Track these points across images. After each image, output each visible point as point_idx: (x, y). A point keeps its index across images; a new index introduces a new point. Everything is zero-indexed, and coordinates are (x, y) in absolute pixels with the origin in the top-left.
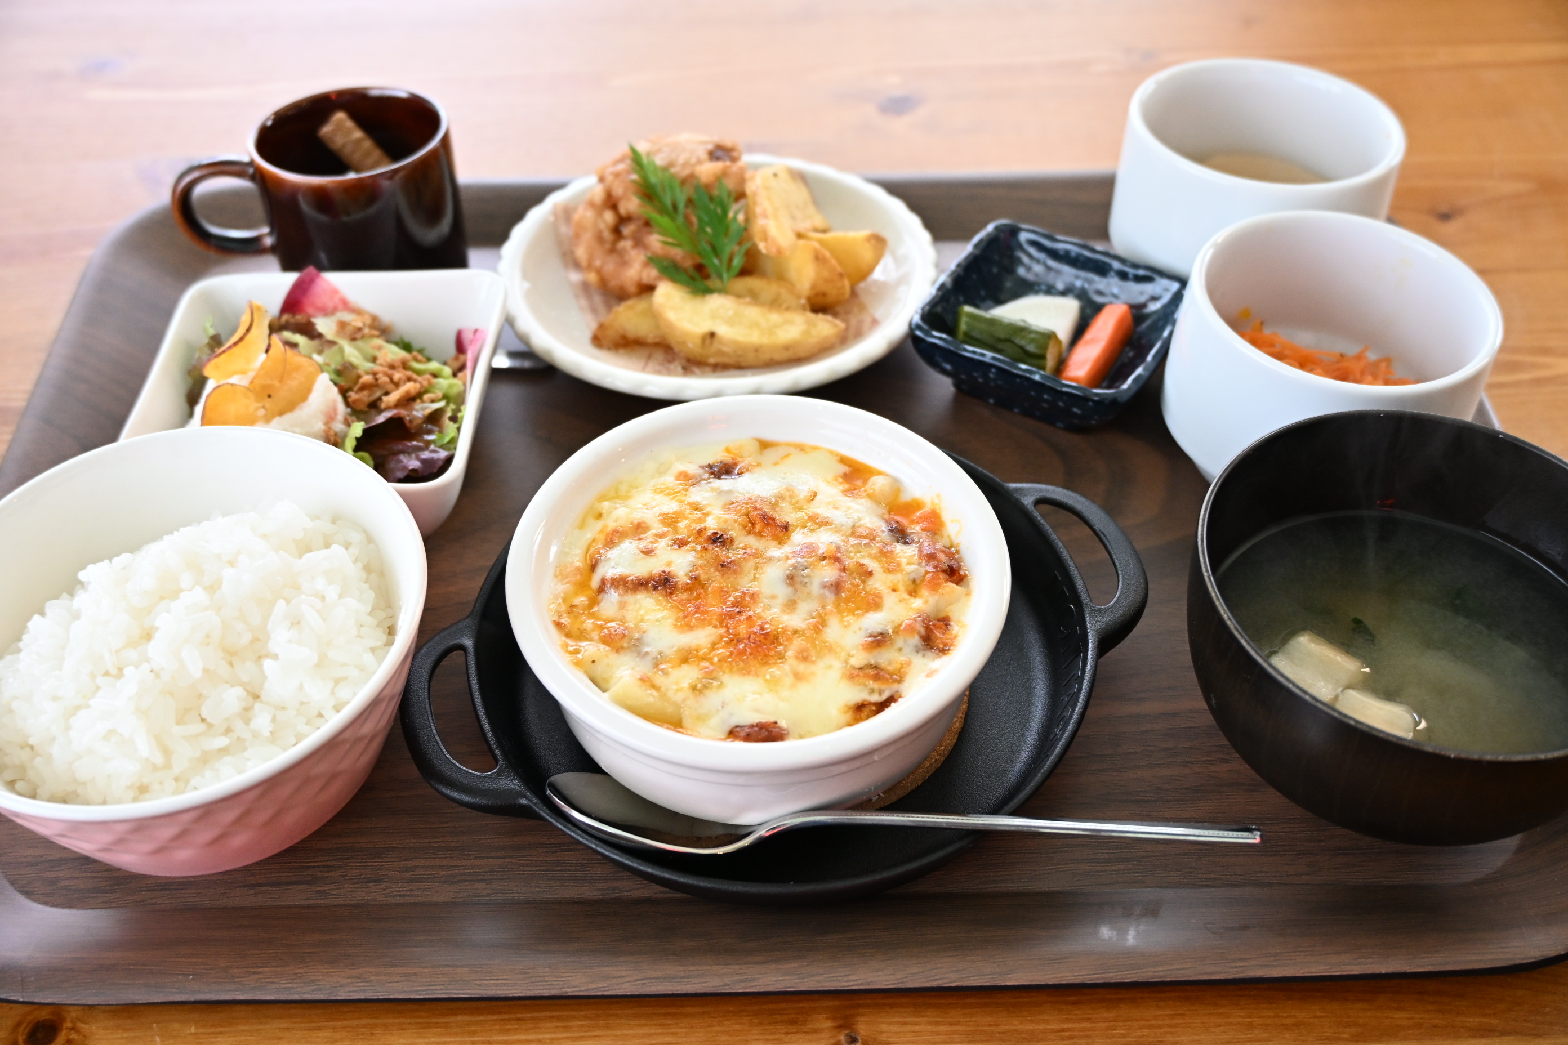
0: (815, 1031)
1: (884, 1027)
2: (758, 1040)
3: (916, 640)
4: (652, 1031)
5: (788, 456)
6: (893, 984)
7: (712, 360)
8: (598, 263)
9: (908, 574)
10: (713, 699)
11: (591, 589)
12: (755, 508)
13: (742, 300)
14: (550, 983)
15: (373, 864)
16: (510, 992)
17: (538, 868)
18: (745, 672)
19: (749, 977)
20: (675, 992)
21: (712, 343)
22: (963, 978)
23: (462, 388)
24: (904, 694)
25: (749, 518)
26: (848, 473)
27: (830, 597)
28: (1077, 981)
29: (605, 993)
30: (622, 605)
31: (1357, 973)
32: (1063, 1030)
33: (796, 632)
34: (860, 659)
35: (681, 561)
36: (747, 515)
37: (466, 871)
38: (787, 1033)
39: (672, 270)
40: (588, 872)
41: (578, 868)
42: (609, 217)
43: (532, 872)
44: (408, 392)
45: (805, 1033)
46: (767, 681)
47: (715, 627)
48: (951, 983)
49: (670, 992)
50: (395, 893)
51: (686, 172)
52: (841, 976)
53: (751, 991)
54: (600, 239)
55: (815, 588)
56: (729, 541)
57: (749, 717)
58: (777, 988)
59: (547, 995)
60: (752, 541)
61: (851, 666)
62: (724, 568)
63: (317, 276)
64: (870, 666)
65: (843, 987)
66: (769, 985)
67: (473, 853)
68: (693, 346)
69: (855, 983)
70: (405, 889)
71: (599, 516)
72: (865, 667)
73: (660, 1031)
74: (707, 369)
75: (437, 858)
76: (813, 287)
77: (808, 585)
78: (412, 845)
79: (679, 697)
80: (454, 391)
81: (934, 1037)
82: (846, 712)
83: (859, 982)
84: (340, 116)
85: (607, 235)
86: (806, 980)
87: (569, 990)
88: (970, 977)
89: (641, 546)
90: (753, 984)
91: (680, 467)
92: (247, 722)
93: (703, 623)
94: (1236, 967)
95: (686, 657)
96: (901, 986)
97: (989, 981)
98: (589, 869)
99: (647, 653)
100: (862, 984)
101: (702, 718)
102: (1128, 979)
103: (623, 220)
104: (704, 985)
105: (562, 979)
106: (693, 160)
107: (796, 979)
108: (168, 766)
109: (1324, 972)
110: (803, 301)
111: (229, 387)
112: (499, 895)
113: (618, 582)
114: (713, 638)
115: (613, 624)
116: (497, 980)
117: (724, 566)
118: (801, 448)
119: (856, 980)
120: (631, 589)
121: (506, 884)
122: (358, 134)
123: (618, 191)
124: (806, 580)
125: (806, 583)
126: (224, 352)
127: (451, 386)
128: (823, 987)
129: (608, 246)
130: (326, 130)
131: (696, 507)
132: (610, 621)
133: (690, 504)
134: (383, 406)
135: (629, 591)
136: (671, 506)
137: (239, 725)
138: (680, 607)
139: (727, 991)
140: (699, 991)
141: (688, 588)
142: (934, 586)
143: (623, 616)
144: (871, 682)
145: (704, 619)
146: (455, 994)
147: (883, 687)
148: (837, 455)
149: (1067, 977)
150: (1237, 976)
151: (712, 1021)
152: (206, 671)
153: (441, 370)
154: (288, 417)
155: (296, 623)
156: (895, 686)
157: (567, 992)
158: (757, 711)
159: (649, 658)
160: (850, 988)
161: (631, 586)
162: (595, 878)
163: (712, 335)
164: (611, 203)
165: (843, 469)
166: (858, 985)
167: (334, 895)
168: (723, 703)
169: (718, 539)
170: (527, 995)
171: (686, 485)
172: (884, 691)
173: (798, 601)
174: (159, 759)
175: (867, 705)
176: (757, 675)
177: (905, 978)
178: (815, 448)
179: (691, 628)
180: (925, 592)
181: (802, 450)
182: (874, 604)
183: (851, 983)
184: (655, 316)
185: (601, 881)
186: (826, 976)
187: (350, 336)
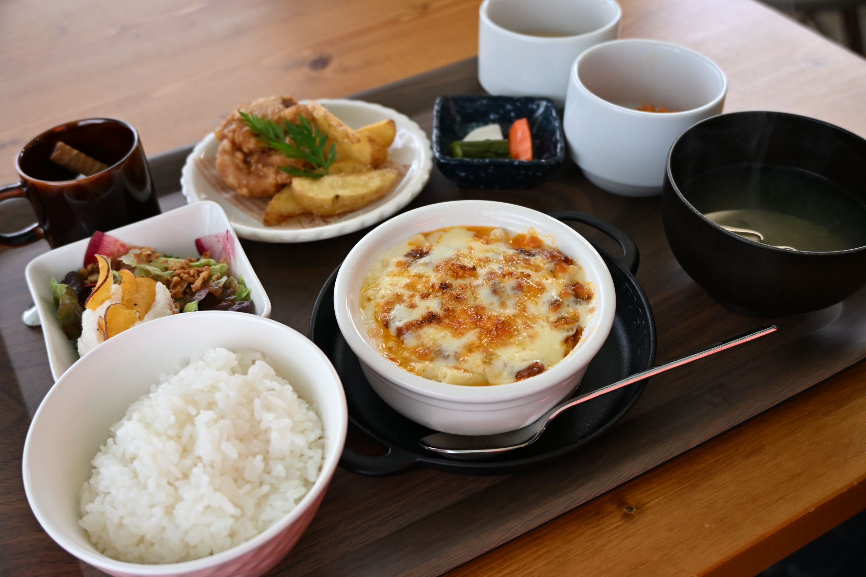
0: (611, 513)
1: (640, 496)
2: (587, 529)
3: (572, 298)
4: (535, 550)
5: (440, 237)
6: (642, 471)
7: (338, 212)
8: (245, 182)
9: (547, 269)
10: (498, 364)
11: (392, 336)
12: (453, 265)
13: (341, 175)
14: (481, 546)
15: (334, 534)
16: (464, 560)
17: (423, 497)
18: (505, 345)
19: (575, 498)
20: (544, 522)
21: (337, 202)
22: (671, 453)
23: (227, 267)
24: (583, 326)
25: (452, 271)
26: (475, 234)
27: (520, 293)
28: (720, 432)
29: (511, 538)
30: (418, 337)
31: (829, 376)
32: (718, 461)
33: (514, 316)
34: (553, 317)
35: (433, 304)
36: (450, 269)
37: (387, 515)
38: (598, 520)
39: (294, 172)
40: (450, 488)
41: (443, 488)
42: (239, 155)
43: (421, 501)
44: (204, 278)
45: (607, 516)
46: (518, 344)
47: (474, 329)
48: (667, 458)
49: (542, 523)
50: (356, 543)
51: (276, 117)
52: (618, 478)
53: (580, 504)
54: (238, 168)
55: (509, 291)
56: (450, 286)
57: (522, 365)
58: (591, 498)
59: (483, 553)
60: (460, 282)
61: (551, 322)
62: (458, 299)
63: (103, 235)
64: (560, 319)
65: (620, 483)
66: (586, 498)
67: (384, 504)
68: (327, 207)
69: (626, 478)
70: (360, 539)
71: (369, 300)
72: (558, 320)
73: (538, 548)
74: (336, 218)
75: (367, 515)
76: (372, 156)
77: (505, 291)
78: (349, 515)
79: (480, 370)
80: (224, 270)
81: (665, 490)
82: (562, 345)
83: (627, 477)
84: (60, 144)
85: (241, 165)
86: (602, 487)
87: (493, 545)
88: (674, 451)
89: (407, 305)
90: (579, 501)
91: (395, 260)
92: (269, 473)
93: (467, 330)
94: (781, 395)
95: (470, 349)
96: (646, 470)
97: (683, 450)
98: (449, 486)
99: (448, 356)
100: (628, 478)
101: (498, 375)
102: (740, 421)
103: (247, 155)
104: (557, 512)
105: (487, 541)
106: (277, 110)
107: (598, 489)
108: (243, 514)
109: (816, 382)
110: (369, 166)
111: (113, 306)
112: (412, 519)
113: (409, 326)
114: (477, 334)
115: (420, 348)
116: (454, 557)
117: (457, 298)
118: (445, 230)
119: (625, 476)
120: (419, 327)
121: (412, 512)
122: (75, 152)
123: (239, 139)
124: (503, 289)
125: (504, 291)
126: (99, 288)
127: (222, 267)
128: (612, 487)
129: (246, 171)
130: (55, 154)
131: (420, 276)
132: (417, 348)
133: (414, 276)
134: (194, 290)
135: (418, 328)
136: (406, 281)
137: (266, 477)
138: (449, 327)
139: (569, 510)
140: (556, 516)
141: (446, 317)
142: (564, 270)
143: (422, 342)
144: (566, 326)
145: (466, 327)
146: (437, 574)
147: (572, 326)
148: (465, 228)
149: (715, 432)
150: (784, 399)
151: (559, 531)
152: (239, 454)
153: (209, 262)
154: (150, 313)
155: (268, 408)
156: (577, 324)
157: (492, 547)
158: (524, 360)
159: (451, 357)
160: (624, 482)
161: (417, 326)
162: (455, 489)
163: (337, 197)
164: (236, 147)
165: (472, 233)
166: (627, 479)
167: (324, 559)
168: (505, 364)
169: (444, 287)
170: (474, 557)
171: (405, 268)
172: (573, 328)
173: (505, 301)
174: (238, 512)
175: (569, 338)
176: (511, 344)
177: (646, 465)
178: (452, 228)
179: (463, 334)
180: (560, 275)
181: (445, 231)
182: (541, 289)
183: (624, 479)
184: (295, 198)
185: (459, 489)
186: (610, 481)
187: (147, 260)
